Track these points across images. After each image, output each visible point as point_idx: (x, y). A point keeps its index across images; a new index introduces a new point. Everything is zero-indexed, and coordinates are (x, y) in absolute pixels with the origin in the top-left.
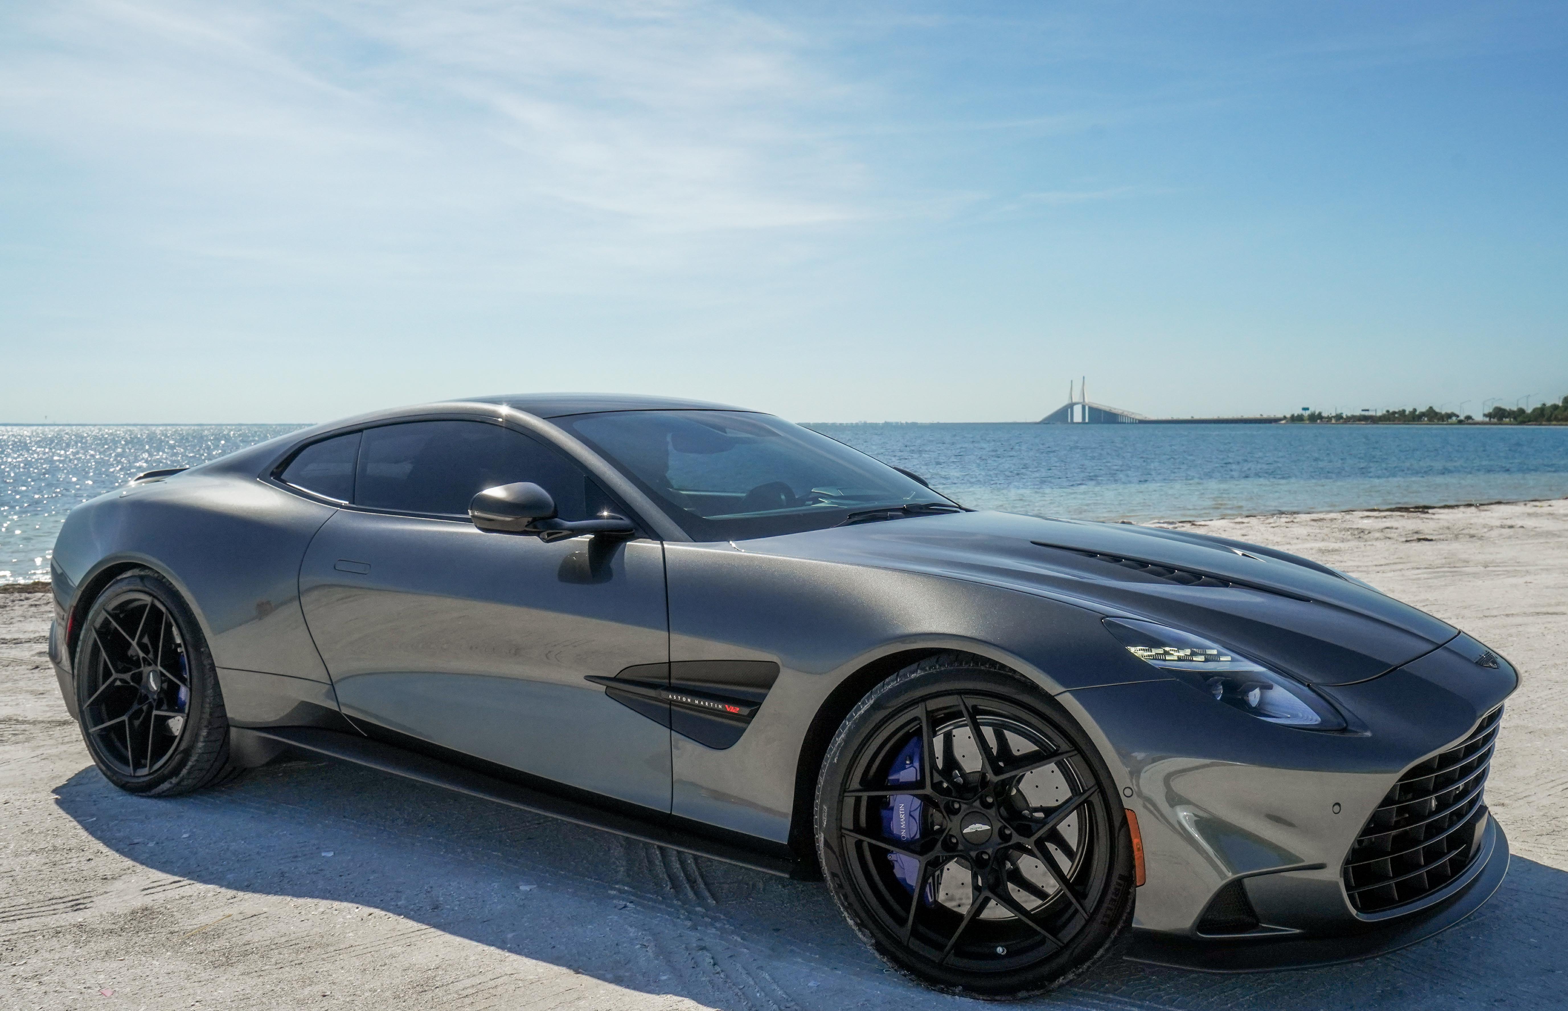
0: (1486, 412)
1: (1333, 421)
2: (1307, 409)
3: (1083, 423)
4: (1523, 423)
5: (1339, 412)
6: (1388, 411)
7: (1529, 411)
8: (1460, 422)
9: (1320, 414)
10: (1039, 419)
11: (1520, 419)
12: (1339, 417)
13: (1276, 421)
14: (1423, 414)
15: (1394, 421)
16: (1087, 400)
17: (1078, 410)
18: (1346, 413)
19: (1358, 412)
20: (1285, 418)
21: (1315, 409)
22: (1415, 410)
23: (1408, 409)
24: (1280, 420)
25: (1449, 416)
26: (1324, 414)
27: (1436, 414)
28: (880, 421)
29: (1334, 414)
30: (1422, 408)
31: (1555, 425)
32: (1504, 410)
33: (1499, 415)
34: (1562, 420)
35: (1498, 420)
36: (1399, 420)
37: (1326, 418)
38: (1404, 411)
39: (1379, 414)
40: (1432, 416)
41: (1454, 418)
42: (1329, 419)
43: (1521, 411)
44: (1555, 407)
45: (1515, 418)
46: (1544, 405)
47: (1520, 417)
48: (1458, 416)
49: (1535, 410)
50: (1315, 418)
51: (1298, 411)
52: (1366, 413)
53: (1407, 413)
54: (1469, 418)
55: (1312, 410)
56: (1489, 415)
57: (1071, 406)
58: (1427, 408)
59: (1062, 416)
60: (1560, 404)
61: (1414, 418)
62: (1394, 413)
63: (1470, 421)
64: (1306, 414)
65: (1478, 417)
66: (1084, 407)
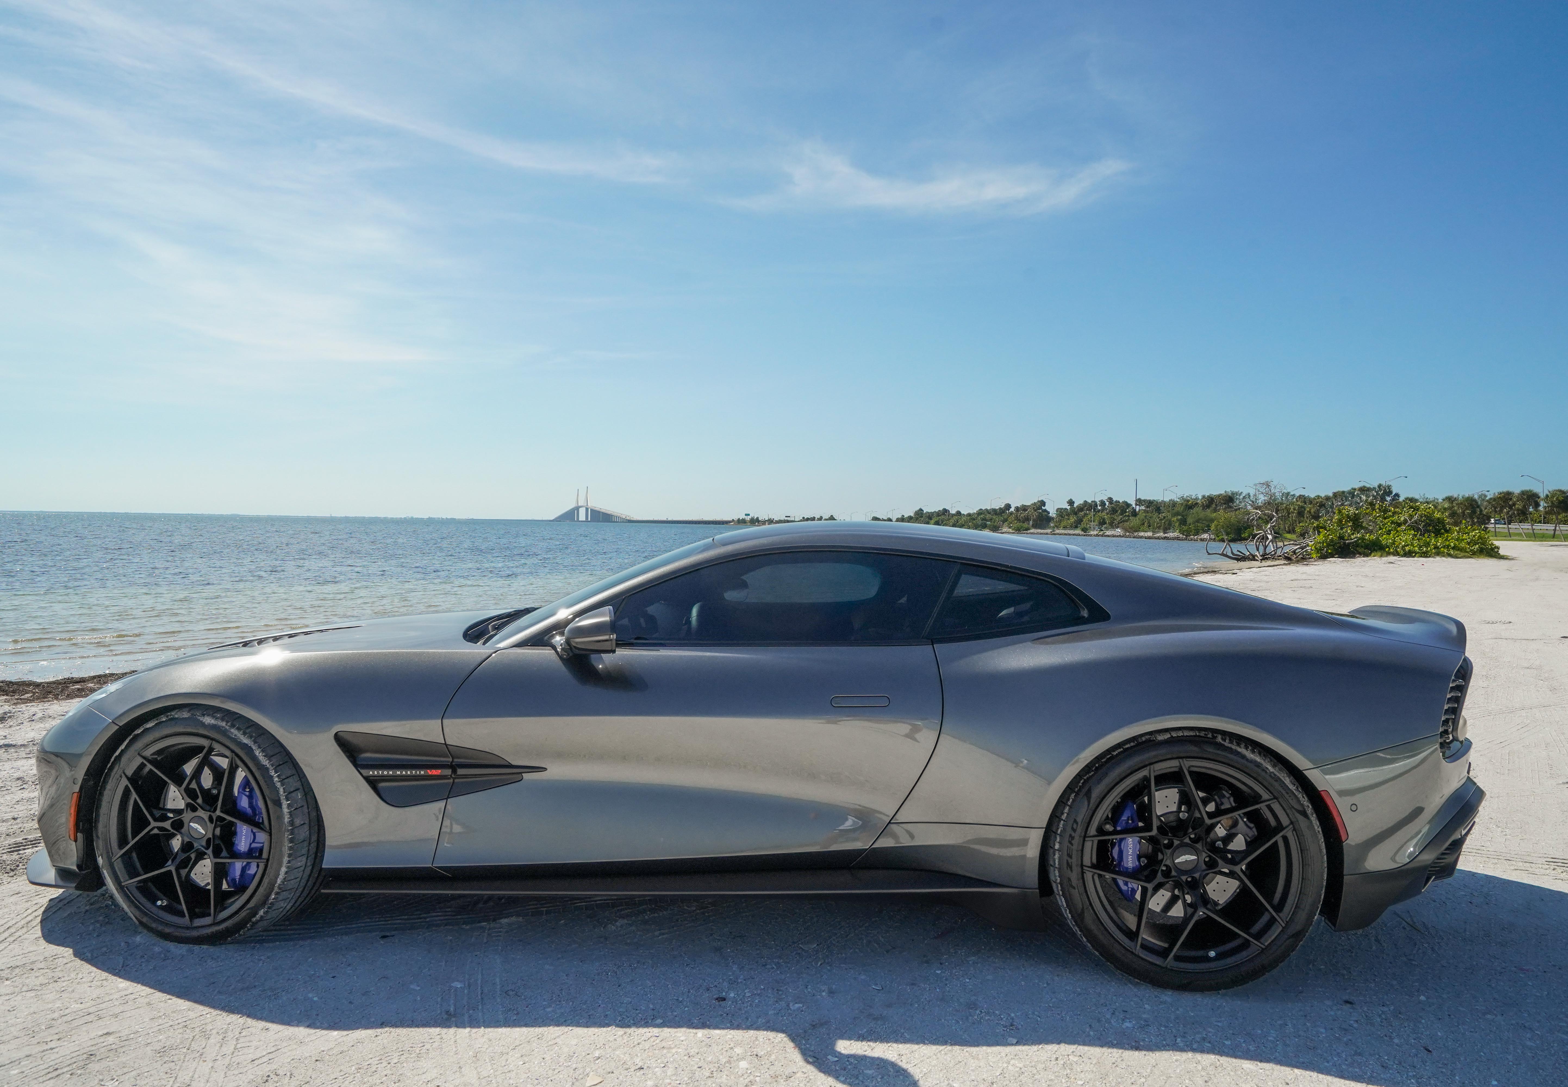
1: (766, 524)
2: (749, 515)
3: (587, 521)
5: (770, 517)
9: (758, 518)
10: (552, 518)
12: (770, 521)
13: (727, 522)
16: (589, 504)
17: (582, 512)
18: (775, 519)
21: (754, 514)
24: (730, 522)
26: (761, 519)
28: (426, 517)
29: (767, 519)
37: (761, 521)
42: (764, 522)
50: (754, 522)
51: (742, 517)
55: (752, 515)
57: (577, 508)
59: (570, 516)
64: (748, 518)
66: (587, 509)
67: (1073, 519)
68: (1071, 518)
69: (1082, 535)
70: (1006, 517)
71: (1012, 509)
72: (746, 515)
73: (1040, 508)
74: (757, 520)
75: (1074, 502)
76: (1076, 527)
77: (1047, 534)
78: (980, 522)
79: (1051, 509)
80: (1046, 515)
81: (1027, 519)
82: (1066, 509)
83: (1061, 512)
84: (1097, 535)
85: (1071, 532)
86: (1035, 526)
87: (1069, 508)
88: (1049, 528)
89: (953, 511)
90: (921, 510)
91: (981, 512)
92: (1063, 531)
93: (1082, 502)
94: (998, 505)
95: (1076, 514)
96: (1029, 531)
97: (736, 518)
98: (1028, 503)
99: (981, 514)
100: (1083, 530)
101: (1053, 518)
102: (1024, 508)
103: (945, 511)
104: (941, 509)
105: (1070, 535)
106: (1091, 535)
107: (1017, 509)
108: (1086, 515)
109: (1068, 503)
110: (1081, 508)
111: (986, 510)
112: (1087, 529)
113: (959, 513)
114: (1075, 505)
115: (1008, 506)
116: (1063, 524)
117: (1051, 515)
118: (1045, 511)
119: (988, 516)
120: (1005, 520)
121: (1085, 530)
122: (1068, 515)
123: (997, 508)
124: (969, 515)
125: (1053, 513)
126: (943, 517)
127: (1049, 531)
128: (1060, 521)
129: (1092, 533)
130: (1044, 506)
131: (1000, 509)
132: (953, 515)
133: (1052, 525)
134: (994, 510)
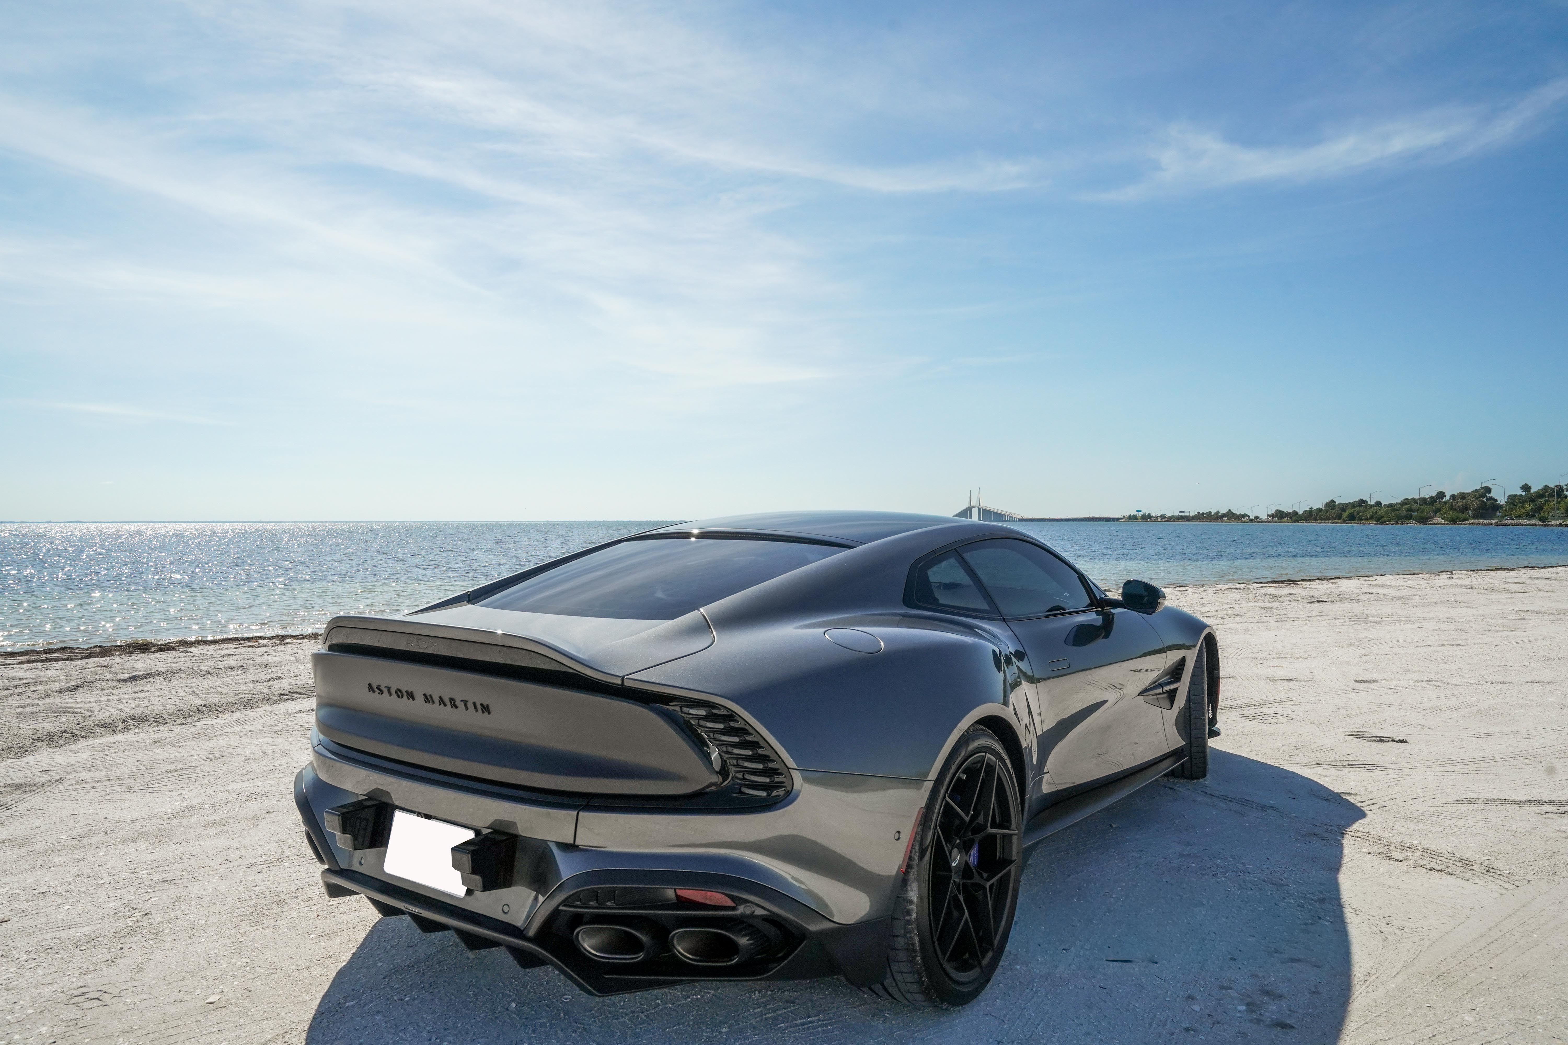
0: (1270, 514)
1: (1159, 520)
2: (1140, 511)
4: (1296, 521)
5: (1163, 513)
6: (1199, 513)
7: (1301, 513)
8: (1251, 521)
9: (1149, 514)
11: (1294, 518)
12: (1163, 517)
13: (1118, 519)
14: (1224, 515)
15: (1203, 519)
16: (981, 505)
17: (975, 511)
18: (1168, 514)
19: (1177, 514)
20: (1124, 517)
21: (1146, 511)
22: (1218, 512)
23: (1213, 511)
24: (1121, 519)
25: (1243, 516)
26: (1153, 515)
27: (1234, 514)
29: (1159, 515)
30: (1223, 511)
31: (1320, 523)
32: (1283, 512)
33: (1280, 515)
34: (1325, 519)
35: (1278, 519)
36: (1207, 519)
37: (1154, 517)
38: (1210, 512)
39: (1192, 514)
40: (1230, 516)
41: (1246, 518)
42: (1156, 518)
43: (1296, 513)
44: (1320, 510)
45: (1291, 518)
46: (1312, 508)
47: (1294, 517)
48: (1249, 516)
49: (1305, 512)
50: (1146, 517)
51: (1133, 513)
52: (1183, 514)
53: (1213, 513)
54: (1257, 517)
55: (1143, 511)
56: (1272, 516)
57: (970, 509)
58: (1227, 510)
60: (1323, 508)
61: (1217, 517)
62: (1203, 514)
63: (1258, 520)
64: (1140, 514)
65: (1264, 517)
66: (979, 509)
67: (1528, 507)
68: (1527, 506)
69: (1539, 525)
70: (1438, 506)
71: (1447, 498)
72: (1138, 511)
73: (1484, 495)
74: (1149, 516)
75: (1530, 488)
76: (1533, 516)
77: (1491, 524)
78: (1404, 513)
79: (1500, 496)
80: (1493, 504)
81: (1465, 509)
82: (1521, 496)
83: (1512, 499)
84: (1560, 525)
85: (1525, 522)
86: (1475, 517)
87: (1524, 494)
88: (1496, 518)
89: (1372, 502)
90: (1333, 501)
91: (1405, 502)
92: (1517, 522)
93: (1541, 487)
94: (1428, 492)
95: (1533, 501)
96: (1467, 522)
97: (1127, 515)
98: (1469, 490)
99: (1406, 504)
100: (1540, 519)
101: (1501, 506)
102: (1463, 496)
103: (1362, 502)
104: (1357, 500)
105: (1522, 525)
106: (1552, 525)
107: (1453, 497)
108: (1547, 501)
109: (1521, 488)
110: (1540, 495)
111: (1413, 499)
112: (1547, 519)
113: (1378, 504)
114: (1532, 491)
115: (1441, 495)
116: (1514, 513)
117: (1498, 502)
118: (1491, 498)
119: (1415, 506)
120: (1437, 511)
121: (1543, 519)
122: (1523, 502)
123: (1427, 497)
124: (1391, 505)
125: (1502, 500)
126: (1358, 508)
127: (1494, 521)
128: (1512, 510)
129: (1554, 522)
130: (1490, 492)
131: (1431, 497)
132: (1372, 506)
133: (1499, 514)
134: (1424, 500)
